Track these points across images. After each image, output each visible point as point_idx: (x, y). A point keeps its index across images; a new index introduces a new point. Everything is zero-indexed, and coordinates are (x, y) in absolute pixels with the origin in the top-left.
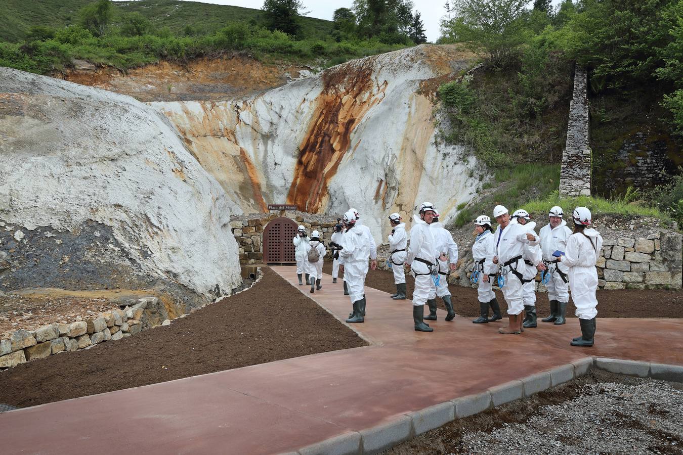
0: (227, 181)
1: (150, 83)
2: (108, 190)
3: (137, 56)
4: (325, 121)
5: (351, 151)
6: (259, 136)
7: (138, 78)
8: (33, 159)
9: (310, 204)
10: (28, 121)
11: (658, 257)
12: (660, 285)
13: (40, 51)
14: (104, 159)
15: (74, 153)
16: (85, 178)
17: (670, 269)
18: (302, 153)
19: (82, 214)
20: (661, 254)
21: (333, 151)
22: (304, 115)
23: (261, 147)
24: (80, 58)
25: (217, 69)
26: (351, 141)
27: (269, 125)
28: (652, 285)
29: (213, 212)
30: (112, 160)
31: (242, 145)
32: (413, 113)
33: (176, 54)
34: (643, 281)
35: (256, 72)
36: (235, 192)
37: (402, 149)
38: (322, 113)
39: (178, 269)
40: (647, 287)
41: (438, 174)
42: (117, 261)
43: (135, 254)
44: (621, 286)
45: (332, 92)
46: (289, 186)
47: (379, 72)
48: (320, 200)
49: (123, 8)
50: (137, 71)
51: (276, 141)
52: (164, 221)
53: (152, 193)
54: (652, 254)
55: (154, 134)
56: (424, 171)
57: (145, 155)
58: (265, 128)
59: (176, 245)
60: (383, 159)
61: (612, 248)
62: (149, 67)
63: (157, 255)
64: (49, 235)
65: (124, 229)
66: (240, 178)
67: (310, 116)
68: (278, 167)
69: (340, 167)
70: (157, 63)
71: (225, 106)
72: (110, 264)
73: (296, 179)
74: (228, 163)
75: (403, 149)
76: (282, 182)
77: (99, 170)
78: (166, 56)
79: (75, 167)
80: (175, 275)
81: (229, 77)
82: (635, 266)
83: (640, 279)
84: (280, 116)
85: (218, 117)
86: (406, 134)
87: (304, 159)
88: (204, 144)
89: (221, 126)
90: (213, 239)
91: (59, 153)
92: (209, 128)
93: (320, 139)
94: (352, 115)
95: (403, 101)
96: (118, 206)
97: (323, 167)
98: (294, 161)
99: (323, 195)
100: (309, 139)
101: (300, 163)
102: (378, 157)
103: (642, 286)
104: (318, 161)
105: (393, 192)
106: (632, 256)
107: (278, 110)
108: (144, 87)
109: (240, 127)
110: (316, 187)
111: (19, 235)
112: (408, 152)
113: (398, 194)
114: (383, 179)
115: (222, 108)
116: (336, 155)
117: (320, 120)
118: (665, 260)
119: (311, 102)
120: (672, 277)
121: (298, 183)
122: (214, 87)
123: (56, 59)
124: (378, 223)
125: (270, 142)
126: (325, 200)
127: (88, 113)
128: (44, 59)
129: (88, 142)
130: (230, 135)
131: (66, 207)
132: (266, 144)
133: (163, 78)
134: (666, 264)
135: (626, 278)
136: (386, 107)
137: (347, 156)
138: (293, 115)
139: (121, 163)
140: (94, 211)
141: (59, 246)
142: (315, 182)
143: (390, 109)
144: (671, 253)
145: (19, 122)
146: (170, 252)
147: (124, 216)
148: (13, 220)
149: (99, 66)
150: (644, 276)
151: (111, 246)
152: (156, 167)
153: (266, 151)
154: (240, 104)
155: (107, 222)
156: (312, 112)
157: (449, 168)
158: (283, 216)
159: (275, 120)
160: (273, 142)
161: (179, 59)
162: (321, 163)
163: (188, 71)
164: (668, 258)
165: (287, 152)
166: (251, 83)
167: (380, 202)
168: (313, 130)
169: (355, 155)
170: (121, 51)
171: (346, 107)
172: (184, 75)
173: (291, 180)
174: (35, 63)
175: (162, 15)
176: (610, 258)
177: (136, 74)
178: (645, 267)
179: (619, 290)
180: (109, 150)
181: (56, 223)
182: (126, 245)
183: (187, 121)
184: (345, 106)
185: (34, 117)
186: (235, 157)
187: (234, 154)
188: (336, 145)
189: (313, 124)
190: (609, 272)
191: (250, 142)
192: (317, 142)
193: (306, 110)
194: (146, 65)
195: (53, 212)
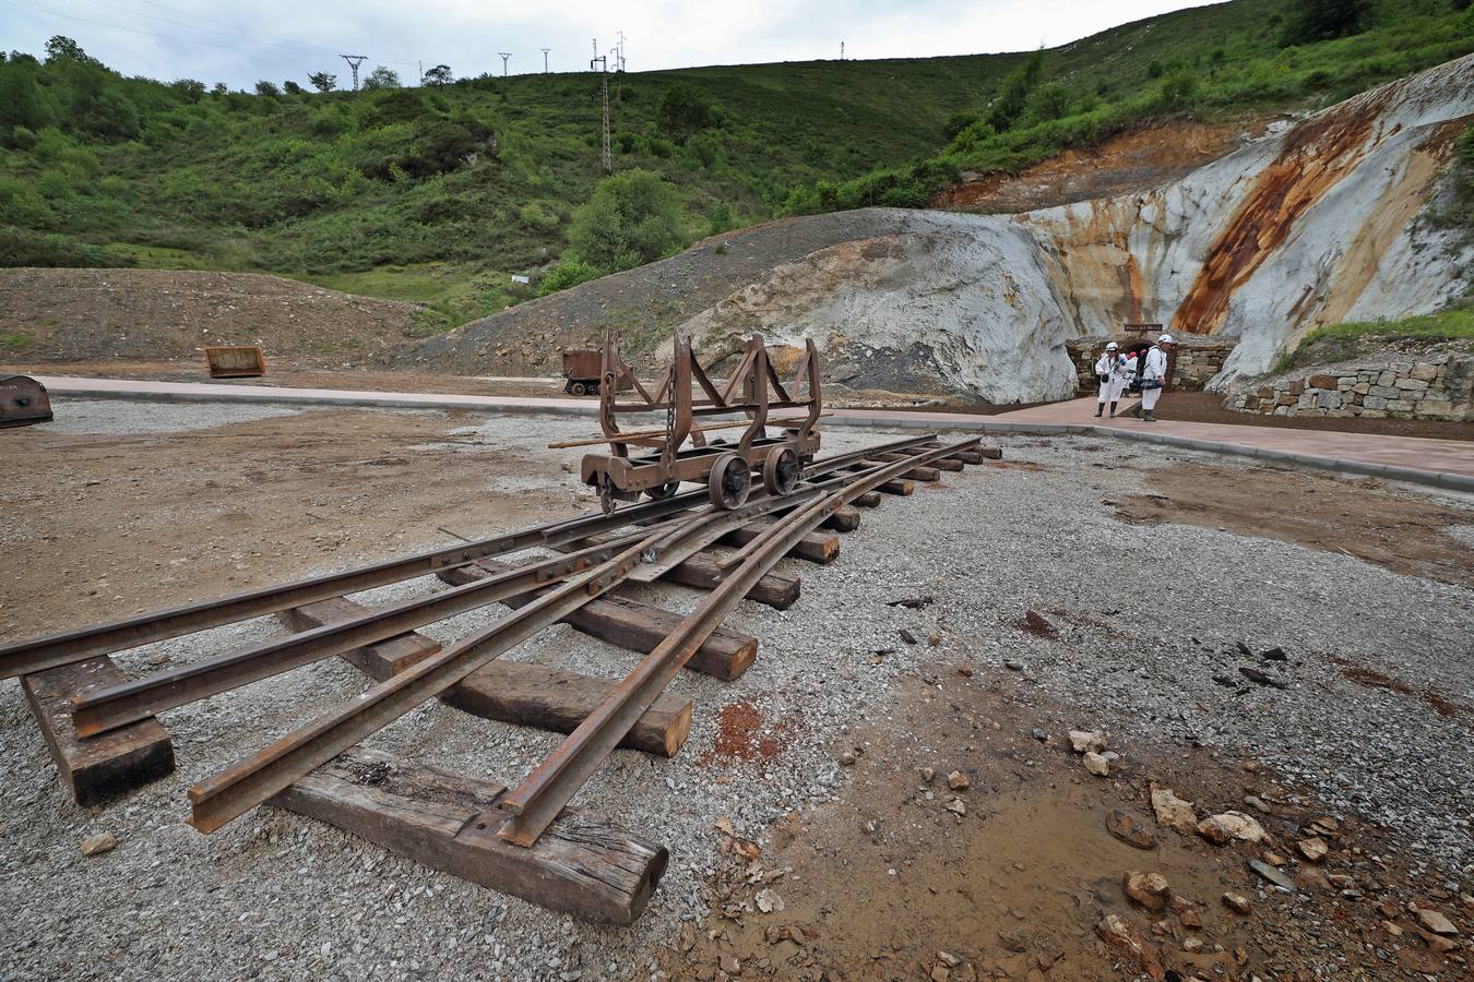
0: (1100, 297)
1: (1044, 183)
2: (939, 317)
3: (1034, 153)
4: (1261, 207)
5: (1282, 249)
6: (1162, 237)
7: (1031, 179)
8: (888, 294)
9: (1204, 322)
10: (890, 261)
11: (1439, 385)
12: (1434, 416)
13: (930, 172)
14: (943, 290)
15: (919, 286)
16: (924, 308)
17: (1451, 399)
18: (1213, 254)
19: (914, 337)
20: (1443, 382)
21: (1257, 249)
22: (1232, 201)
23: (1160, 251)
24: (969, 169)
25: (1138, 146)
26: (1290, 232)
27: (1179, 219)
28: (1423, 415)
29: (1036, 335)
30: (950, 290)
31: (1133, 251)
32: (1395, 183)
33: (1084, 136)
34: (1412, 411)
35: (1194, 140)
36: (1107, 311)
37: (1356, 241)
38: (1260, 195)
39: (981, 383)
40: (1415, 418)
41: (1396, 277)
42: (931, 374)
43: (946, 369)
44: (1382, 415)
45: (1291, 159)
46: (1182, 300)
47: (1395, 110)
48: (1217, 317)
49: (1066, 55)
50: (1031, 171)
51: (1183, 241)
52: (978, 343)
53: (975, 319)
54: (1432, 381)
55: (994, 259)
56: (1376, 274)
57: (982, 282)
58: (1172, 225)
59: (984, 363)
60: (1321, 258)
61: (1381, 373)
62: (1047, 163)
63: (964, 372)
64: (888, 353)
65: (943, 349)
66: (1119, 292)
67: (1239, 203)
68: (1174, 276)
69: (1257, 272)
70: (1056, 156)
71: (1125, 201)
72: (925, 376)
73: (1193, 291)
74: (1106, 276)
75: (1358, 241)
76: (1174, 295)
77: (935, 300)
78: (1071, 143)
79: (917, 299)
80: (976, 388)
81: (1154, 154)
82: (1406, 394)
83: (1409, 408)
84: (1198, 206)
85: (1111, 219)
86: (1371, 218)
87: (1212, 264)
88: (1083, 255)
89: (1111, 228)
90: (1029, 360)
91: (907, 287)
92: (1094, 234)
93: (1243, 234)
94: (1308, 194)
95: (1386, 165)
96: (943, 330)
97: (1234, 275)
98: (1199, 266)
99: (1223, 310)
100: (1227, 236)
101: (1206, 269)
102: (1315, 256)
103: (1409, 416)
104: (1231, 264)
105: (1318, 304)
106: (1402, 383)
107: (1196, 198)
108: (1035, 189)
109: (1137, 228)
110: (1217, 301)
111: (869, 353)
112: (1366, 245)
113: (1324, 308)
114: (1313, 286)
115: (1119, 205)
116: (1258, 255)
117: (1254, 206)
118: (1447, 388)
119: (1250, 180)
120: (1453, 408)
121: (1195, 296)
122: (1126, 174)
123: (943, 177)
124: (1274, 345)
125: (1174, 244)
126: (1223, 317)
127: (938, 247)
128: (932, 179)
129: (932, 275)
130: (1121, 239)
131: (904, 332)
132: (1167, 245)
133: (1062, 172)
134: (1448, 392)
135: (1390, 406)
136: (1361, 176)
137: (1274, 255)
138: (1217, 202)
139: (957, 292)
140: (923, 335)
141: (893, 361)
142: (1220, 292)
143: (1363, 180)
144: (1458, 381)
145: (883, 263)
146: (978, 370)
147: (945, 338)
148: (867, 342)
149: (988, 175)
150: (1415, 405)
151: (929, 363)
152: (989, 293)
153: (1165, 256)
154: (1146, 197)
155: (931, 344)
156: (1244, 195)
157: (1418, 267)
158: (1143, 337)
159: (1189, 213)
160: (1178, 242)
161: (1089, 143)
162: (1234, 267)
163: (1098, 157)
164: (1453, 386)
165: (1192, 256)
166: (1183, 158)
167: (1295, 318)
168: (1238, 222)
169: (1286, 254)
170: (1016, 149)
171: (1304, 182)
172: (1091, 163)
173: (1186, 293)
174: (923, 186)
175: (1121, 50)
176: (1376, 385)
177: (1029, 175)
178: (1418, 395)
179: (1379, 419)
180: (948, 281)
181: (894, 344)
182: (942, 362)
183: (1068, 228)
184: (1304, 180)
185: (895, 257)
186: (1119, 267)
187: (1118, 264)
188: (1263, 241)
189: (1241, 213)
190: (1371, 399)
191: (1146, 246)
192: (1237, 239)
193: (1236, 195)
194: (1043, 161)
195: (894, 336)
